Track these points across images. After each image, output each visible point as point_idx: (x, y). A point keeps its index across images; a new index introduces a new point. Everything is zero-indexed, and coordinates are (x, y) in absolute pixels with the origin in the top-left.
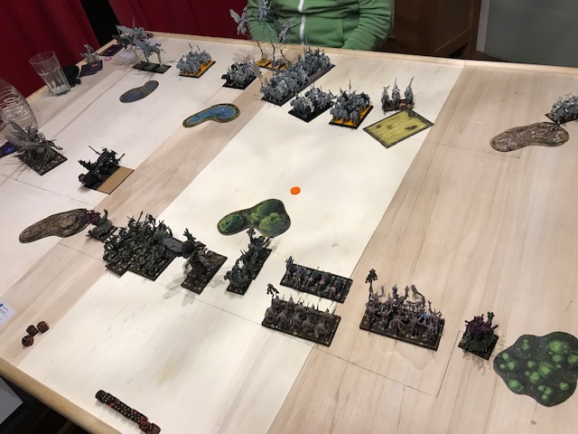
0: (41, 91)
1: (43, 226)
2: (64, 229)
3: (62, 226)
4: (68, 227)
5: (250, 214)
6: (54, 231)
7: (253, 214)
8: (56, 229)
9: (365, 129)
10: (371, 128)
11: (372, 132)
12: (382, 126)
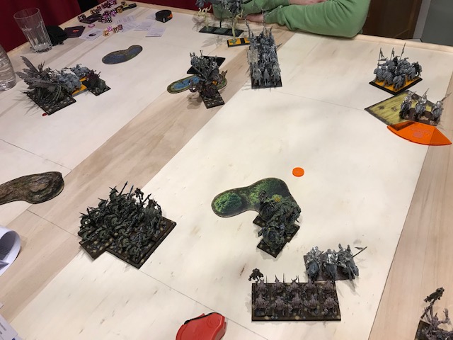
0: (22, 47)
1: (11, 189)
2: (35, 193)
3: (33, 190)
4: (39, 192)
5: (248, 194)
6: (23, 195)
7: (252, 194)
8: (25, 192)
9: (367, 109)
10: (373, 109)
11: (376, 113)
12: (386, 108)
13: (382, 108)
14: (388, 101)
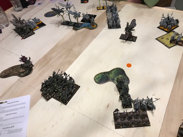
1: (11, 71)
2: (21, 73)
5: (109, 74)
6: (16, 74)
7: (111, 75)
9: (156, 39)
10: (159, 39)
12: (164, 38)
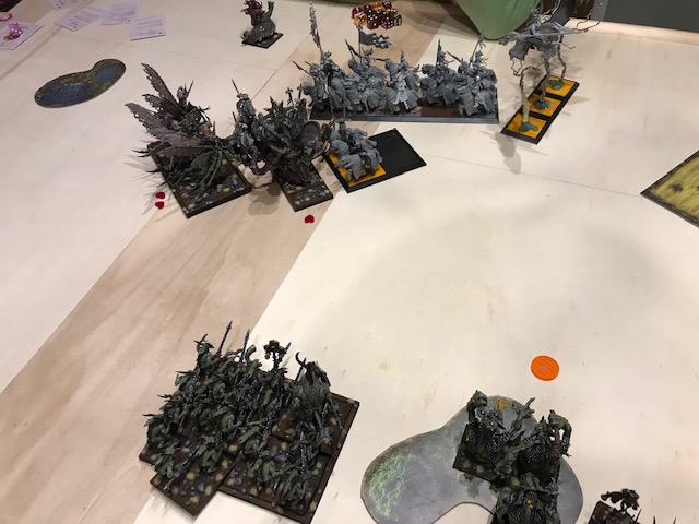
9: (646, 193)
10: (660, 191)
11: (669, 200)
12: (686, 187)
13: (677, 188)
14: (684, 171)
